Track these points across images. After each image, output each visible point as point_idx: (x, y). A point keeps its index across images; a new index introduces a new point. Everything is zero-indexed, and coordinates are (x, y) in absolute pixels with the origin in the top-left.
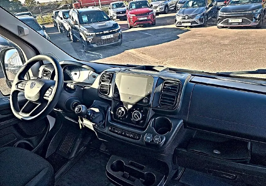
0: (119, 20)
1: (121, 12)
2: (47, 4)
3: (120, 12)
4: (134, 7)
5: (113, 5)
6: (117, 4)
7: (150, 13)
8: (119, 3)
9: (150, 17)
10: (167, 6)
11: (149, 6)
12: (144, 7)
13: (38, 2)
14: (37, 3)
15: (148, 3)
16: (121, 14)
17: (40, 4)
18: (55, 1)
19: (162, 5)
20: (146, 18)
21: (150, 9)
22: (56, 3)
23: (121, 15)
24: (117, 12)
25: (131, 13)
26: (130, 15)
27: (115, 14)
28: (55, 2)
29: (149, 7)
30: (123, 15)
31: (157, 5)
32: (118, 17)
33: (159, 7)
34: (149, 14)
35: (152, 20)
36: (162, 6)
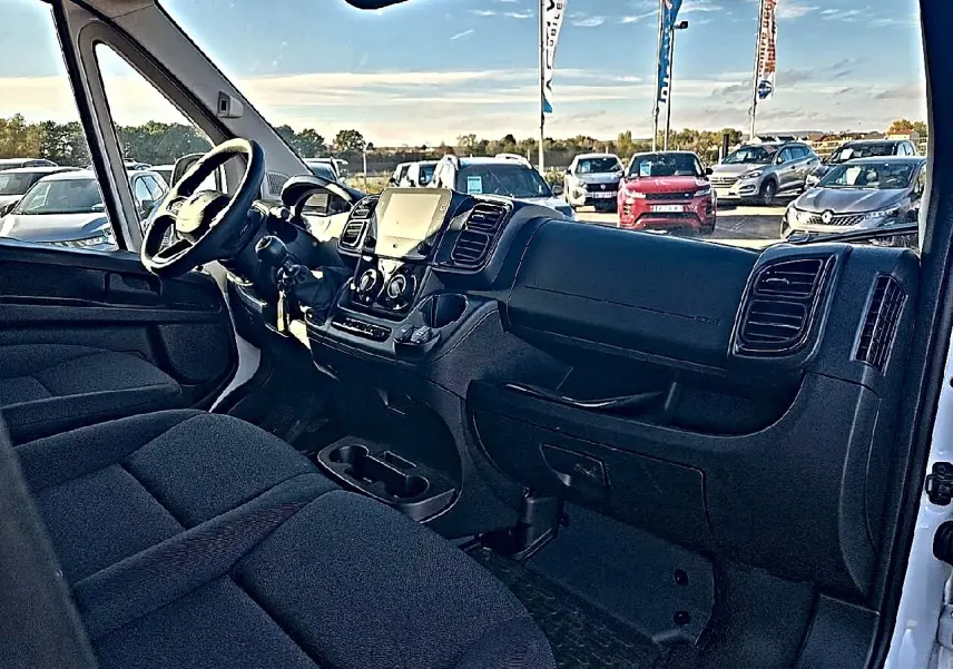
0: (592, 208)
1: (603, 187)
2: (393, 152)
3: (599, 185)
4: (645, 171)
5: (581, 162)
6: (596, 159)
7: (697, 194)
8: (601, 159)
9: (694, 207)
10: (770, 181)
11: (699, 172)
12: (682, 172)
13: (371, 144)
14: (366, 146)
15: (696, 163)
16: (601, 190)
17: (374, 149)
18: (421, 146)
19: (751, 176)
20: (680, 209)
21: (700, 182)
22: (422, 151)
23: (600, 195)
24: (589, 185)
25: (631, 190)
26: (626, 195)
27: (583, 191)
28: (417, 148)
29: (698, 176)
30: (608, 195)
31: (734, 175)
32: (589, 201)
33: (740, 180)
34: (692, 197)
35: (702, 219)
36: (752, 180)
